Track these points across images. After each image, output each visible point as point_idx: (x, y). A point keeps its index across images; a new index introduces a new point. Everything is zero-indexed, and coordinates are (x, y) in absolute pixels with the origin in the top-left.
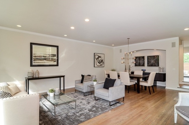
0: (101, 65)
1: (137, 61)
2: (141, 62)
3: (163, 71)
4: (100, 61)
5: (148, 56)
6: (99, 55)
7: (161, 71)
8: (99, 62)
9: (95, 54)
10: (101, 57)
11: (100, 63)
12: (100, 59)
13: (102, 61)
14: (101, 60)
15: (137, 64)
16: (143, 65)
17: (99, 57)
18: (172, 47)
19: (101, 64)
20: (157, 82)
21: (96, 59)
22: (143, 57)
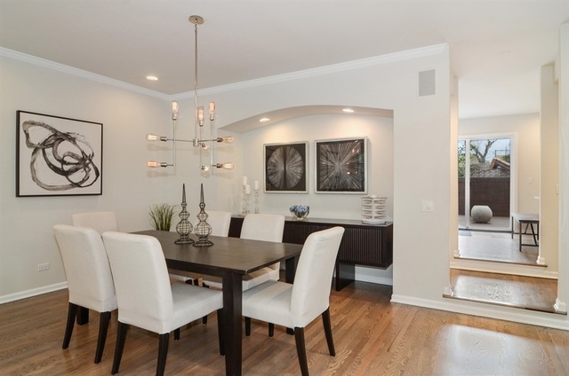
0: (78, 185)
1: (275, 166)
2: (293, 169)
3: (380, 215)
4: (67, 159)
5: (319, 144)
6: (63, 127)
7: (374, 214)
8: (58, 165)
9: (24, 118)
10: (73, 140)
11: (66, 174)
12: (64, 147)
13: (84, 161)
14: (73, 156)
15: (276, 179)
16: (301, 186)
17: (59, 137)
18: (421, 94)
19: (77, 177)
20: (356, 267)
21: (30, 145)
22: (300, 148)
